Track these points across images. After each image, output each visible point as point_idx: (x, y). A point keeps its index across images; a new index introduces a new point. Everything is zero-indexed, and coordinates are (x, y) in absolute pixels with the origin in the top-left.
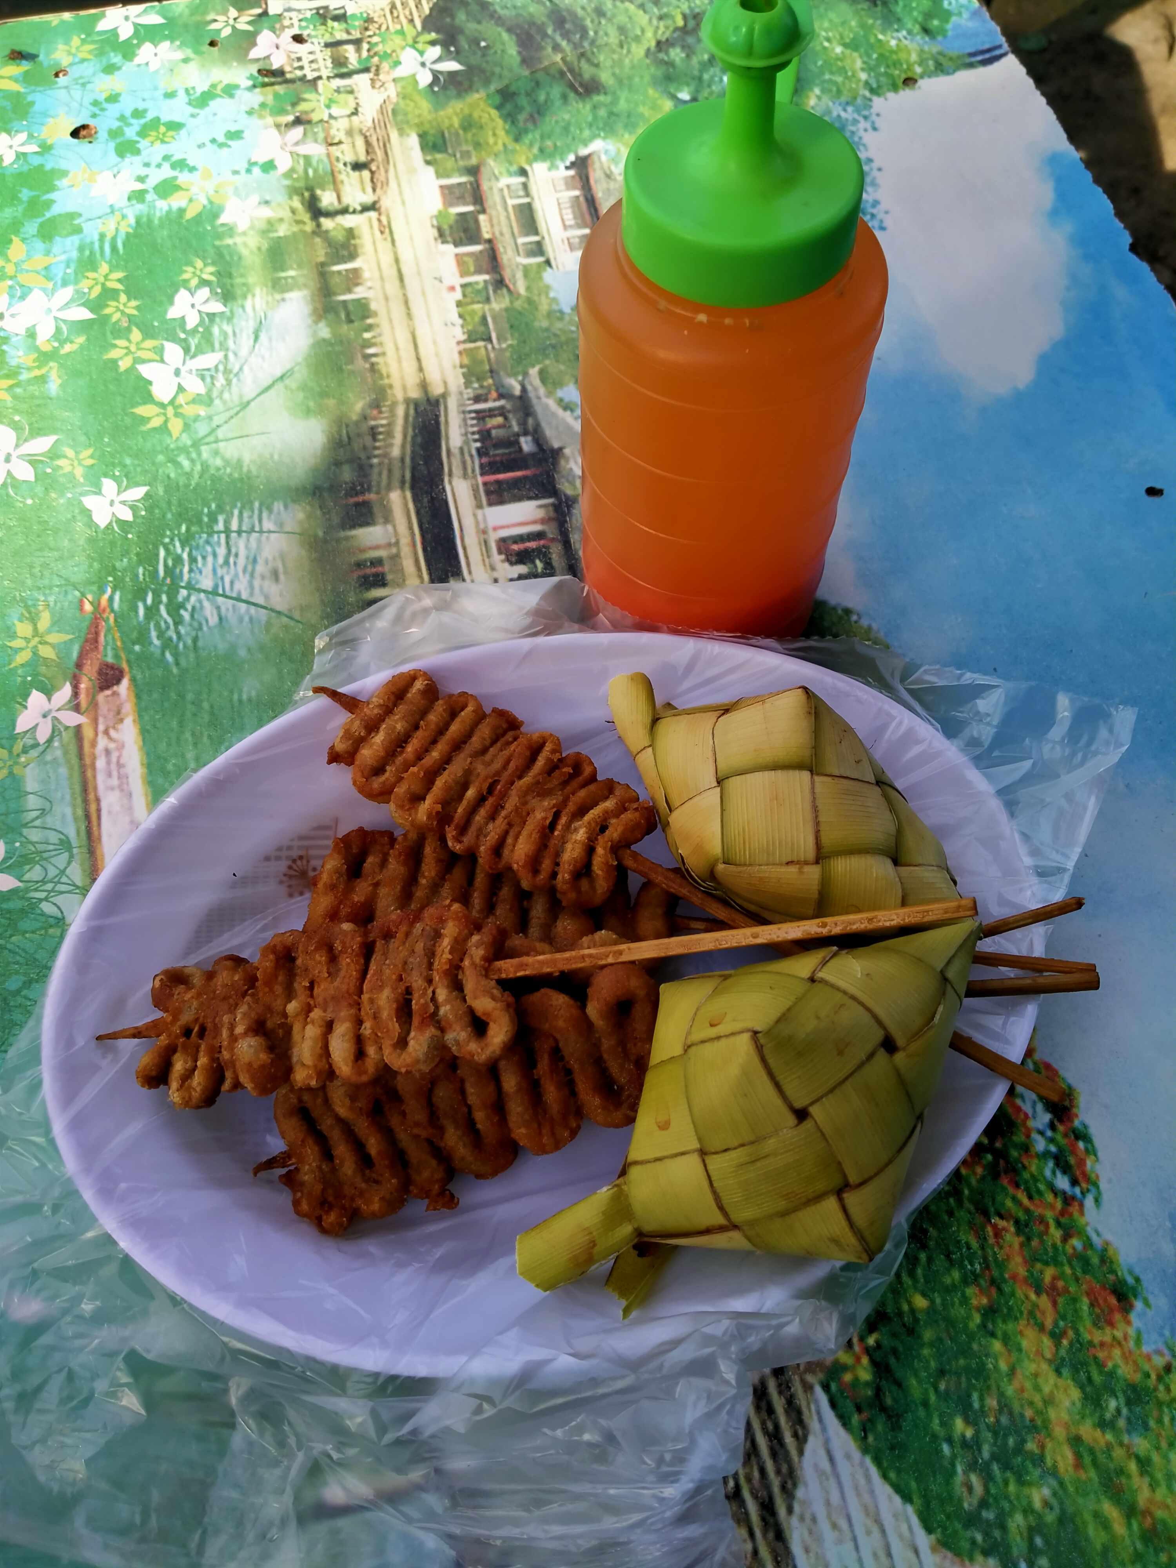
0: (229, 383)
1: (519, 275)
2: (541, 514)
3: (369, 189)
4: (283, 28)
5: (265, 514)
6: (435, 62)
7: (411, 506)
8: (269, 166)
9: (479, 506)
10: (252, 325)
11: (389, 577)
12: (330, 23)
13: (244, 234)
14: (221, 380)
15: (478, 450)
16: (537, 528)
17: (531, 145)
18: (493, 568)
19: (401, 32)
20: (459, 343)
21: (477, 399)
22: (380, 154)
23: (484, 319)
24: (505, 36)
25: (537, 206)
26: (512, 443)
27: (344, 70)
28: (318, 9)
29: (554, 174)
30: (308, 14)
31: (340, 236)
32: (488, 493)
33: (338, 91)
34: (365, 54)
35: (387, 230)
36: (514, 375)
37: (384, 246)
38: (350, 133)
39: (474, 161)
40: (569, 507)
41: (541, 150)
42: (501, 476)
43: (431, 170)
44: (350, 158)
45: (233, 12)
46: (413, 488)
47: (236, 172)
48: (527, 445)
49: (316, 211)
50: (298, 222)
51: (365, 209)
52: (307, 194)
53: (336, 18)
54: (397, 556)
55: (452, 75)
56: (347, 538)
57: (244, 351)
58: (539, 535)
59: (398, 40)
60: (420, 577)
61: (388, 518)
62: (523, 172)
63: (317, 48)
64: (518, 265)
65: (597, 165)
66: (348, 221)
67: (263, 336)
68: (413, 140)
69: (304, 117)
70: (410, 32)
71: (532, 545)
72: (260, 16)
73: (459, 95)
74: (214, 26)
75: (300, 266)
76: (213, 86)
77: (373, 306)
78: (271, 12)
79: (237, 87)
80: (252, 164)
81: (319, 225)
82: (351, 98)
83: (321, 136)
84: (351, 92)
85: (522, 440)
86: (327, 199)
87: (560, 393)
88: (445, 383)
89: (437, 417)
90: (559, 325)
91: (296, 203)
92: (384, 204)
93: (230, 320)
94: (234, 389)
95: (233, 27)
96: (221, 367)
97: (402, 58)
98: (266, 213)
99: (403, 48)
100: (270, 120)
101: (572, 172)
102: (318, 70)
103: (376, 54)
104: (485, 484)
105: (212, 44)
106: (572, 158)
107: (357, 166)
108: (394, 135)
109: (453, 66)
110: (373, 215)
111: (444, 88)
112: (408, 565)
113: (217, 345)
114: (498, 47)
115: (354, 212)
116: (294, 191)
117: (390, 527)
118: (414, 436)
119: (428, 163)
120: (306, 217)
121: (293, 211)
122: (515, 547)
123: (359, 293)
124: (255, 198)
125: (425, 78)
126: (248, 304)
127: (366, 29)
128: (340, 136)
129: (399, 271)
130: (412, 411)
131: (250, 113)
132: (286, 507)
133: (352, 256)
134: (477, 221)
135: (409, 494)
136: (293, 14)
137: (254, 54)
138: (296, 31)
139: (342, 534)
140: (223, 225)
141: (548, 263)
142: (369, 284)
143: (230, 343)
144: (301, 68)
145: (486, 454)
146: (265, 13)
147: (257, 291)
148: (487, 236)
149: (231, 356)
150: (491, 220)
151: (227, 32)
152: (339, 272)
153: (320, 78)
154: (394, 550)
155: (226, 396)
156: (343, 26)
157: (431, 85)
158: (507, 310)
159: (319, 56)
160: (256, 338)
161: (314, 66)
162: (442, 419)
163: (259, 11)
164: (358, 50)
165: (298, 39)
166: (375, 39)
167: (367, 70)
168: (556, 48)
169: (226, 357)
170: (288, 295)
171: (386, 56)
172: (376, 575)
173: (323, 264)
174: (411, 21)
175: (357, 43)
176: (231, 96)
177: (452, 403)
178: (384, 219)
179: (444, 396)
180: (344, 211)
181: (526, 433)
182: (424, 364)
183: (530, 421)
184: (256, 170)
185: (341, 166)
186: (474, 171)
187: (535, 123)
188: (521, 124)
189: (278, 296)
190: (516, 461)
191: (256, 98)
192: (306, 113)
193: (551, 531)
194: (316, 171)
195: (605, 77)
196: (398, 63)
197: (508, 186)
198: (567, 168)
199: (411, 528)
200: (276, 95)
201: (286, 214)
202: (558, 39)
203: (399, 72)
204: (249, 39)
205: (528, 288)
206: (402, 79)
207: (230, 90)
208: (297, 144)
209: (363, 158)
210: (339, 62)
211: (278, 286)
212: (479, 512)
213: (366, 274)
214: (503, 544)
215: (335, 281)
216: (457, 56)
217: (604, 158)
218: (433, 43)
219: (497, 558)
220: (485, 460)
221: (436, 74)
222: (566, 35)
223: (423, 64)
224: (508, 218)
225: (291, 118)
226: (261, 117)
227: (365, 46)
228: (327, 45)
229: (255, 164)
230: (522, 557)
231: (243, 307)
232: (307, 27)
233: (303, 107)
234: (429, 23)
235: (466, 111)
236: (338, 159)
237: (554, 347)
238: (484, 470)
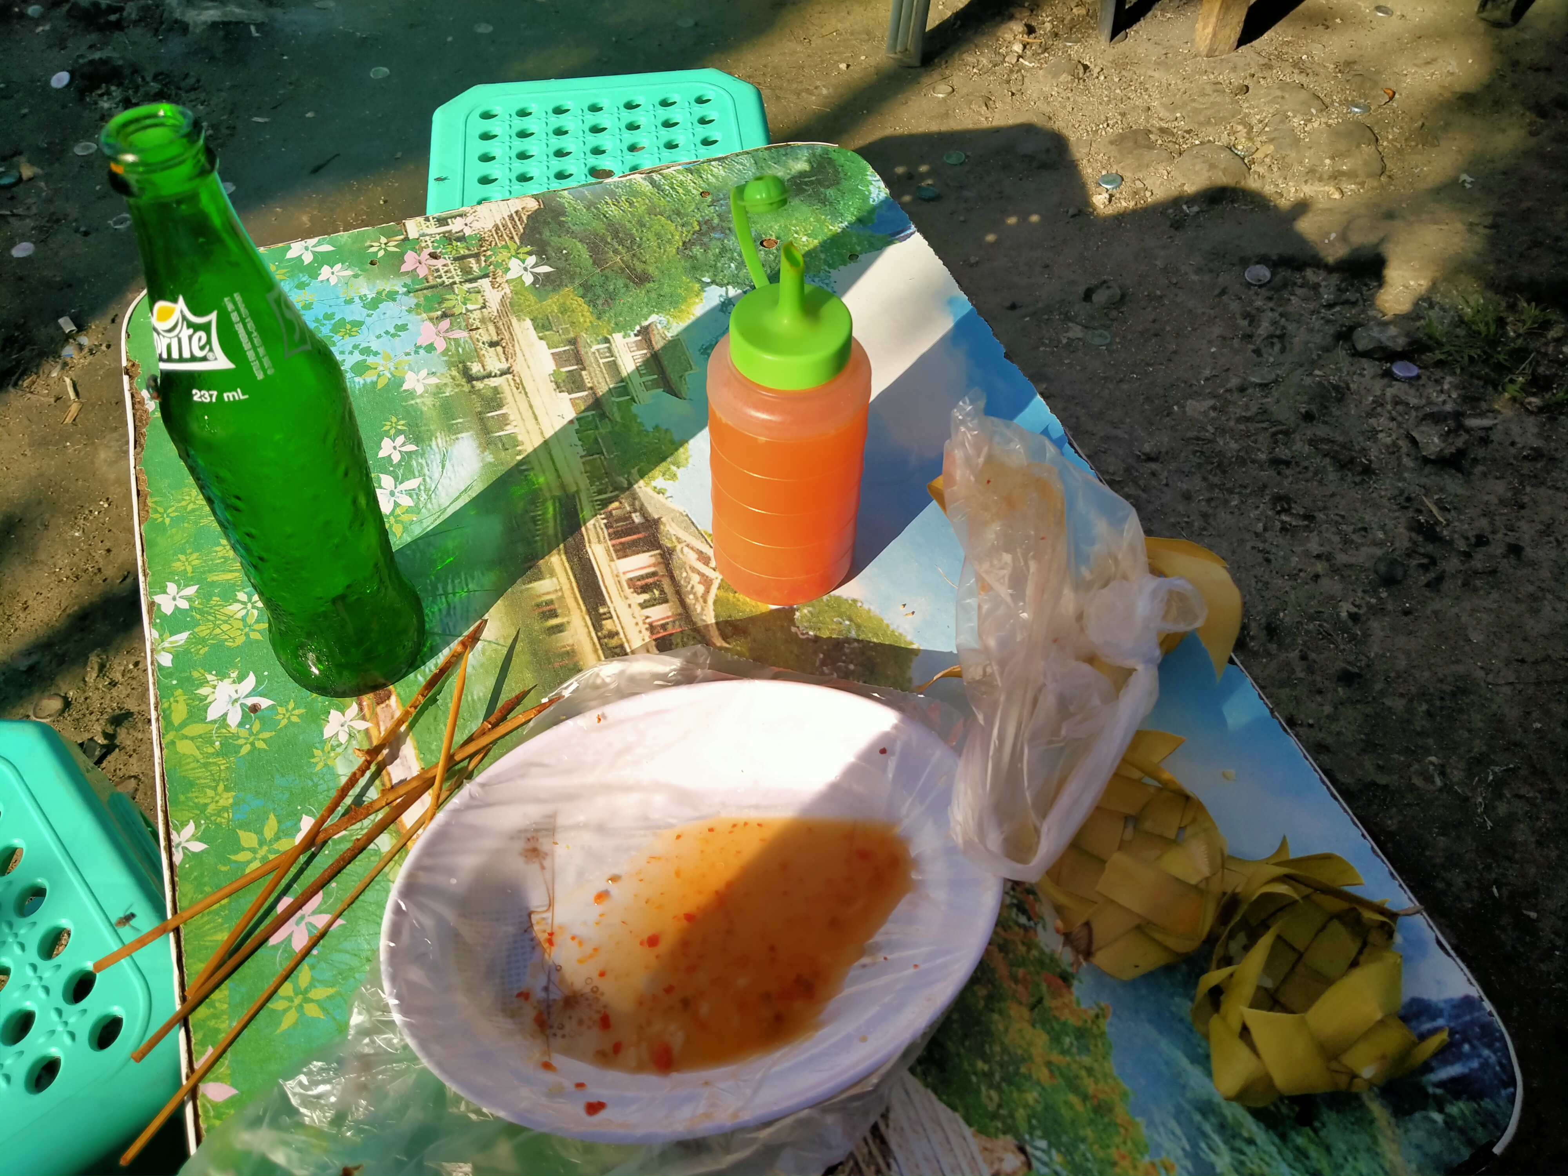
0: (430, 497)
1: (615, 409)
2: (652, 560)
3: (504, 360)
4: (422, 249)
5: (469, 580)
6: (533, 267)
7: (567, 564)
8: (430, 348)
9: (612, 560)
10: (438, 457)
11: (559, 611)
12: (454, 243)
13: (421, 396)
14: (424, 496)
15: (605, 525)
16: (652, 569)
17: (609, 322)
18: (627, 598)
19: (506, 247)
20: (581, 457)
21: (600, 492)
22: (507, 335)
23: (596, 439)
24: (579, 245)
25: (619, 362)
26: (627, 517)
27: (471, 277)
28: (444, 233)
29: (628, 340)
30: (438, 237)
31: (489, 394)
32: (616, 551)
33: (469, 292)
34: (483, 264)
35: (520, 386)
36: (622, 475)
37: (520, 397)
38: (483, 321)
39: (572, 335)
40: (670, 554)
41: (616, 324)
42: (623, 540)
43: (543, 343)
44: (486, 338)
45: (383, 240)
46: (566, 553)
47: (408, 354)
48: (637, 518)
49: (470, 378)
50: (458, 385)
51: (503, 373)
52: (460, 365)
53: (458, 239)
54: (563, 597)
55: (547, 275)
56: (527, 589)
57: (436, 475)
58: (654, 574)
59: (505, 253)
60: (580, 608)
61: (552, 574)
62: (607, 341)
63: (449, 262)
64: (613, 402)
65: (655, 332)
66: (493, 382)
67: (447, 464)
68: (528, 323)
69: (448, 312)
70: (513, 247)
71: (650, 580)
72: (403, 240)
73: (554, 290)
74: (372, 250)
75: (464, 416)
76: (379, 293)
77: (520, 438)
78: (411, 237)
79: (397, 293)
80: (418, 348)
81: (473, 387)
82: (479, 296)
83: (464, 324)
84: (479, 292)
85: (633, 515)
86: (475, 368)
87: (653, 484)
88: (577, 484)
89: (575, 506)
90: (646, 440)
91: (454, 373)
92: (516, 368)
93: (423, 455)
94: (434, 501)
95: (385, 250)
96: (422, 487)
97: (510, 266)
98: (434, 381)
99: (510, 258)
100: (424, 316)
101: (639, 338)
102: (452, 277)
103: (491, 264)
104: (613, 546)
105: (372, 263)
106: (638, 328)
107: (493, 344)
108: (514, 320)
109: (546, 269)
110: (509, 376)
111: (543, 285)
112: (570, 602)
113: (417, 474)
114: (575, 253)
115: (495, 376)
116: (450, 365)
117: (554, 579)
118: (562, 520)
119: (541, 338)
120: (463, 382)
121: (453, 378)
122: (639, 583)
123: (509, 430)
124: (424, 373)
125: (528, 279)
126: (434, 443)
127: (481, 246)
128: (477, 323)
129: (534, 413)
130: (557, 504)
131: (409, 311)
132: (483, 574)
133: (500, 406)
134: (581, 375)
135: (564, 557)
136: (427, 238)
137: (404, 268)
138: (431, 250)
139: (524, 587)
140: (405, 391)
141: (633, 399)
142: (514, 423)
143: (426, 470)
144: (440, 277)
145: (612, 527)
146: (407, 239)
147: (438, 434)
148: (589, 385)
149: (428, 479)
150: (590, 374)
151: (381, 253)
152: (493, 417)
153: (454, 283)
154: (560, 594)
155: (429, 506)
156: (464, 245)
157: (534, 283)
158: (610, 432)
159: (451, 267)
160: (443, 467)
161: (449, 275)
162: (579, 507)
163: (402, 237)
164: (478, 261)
165: (434, 256)
166: (489, 253)
167: (486, 276)
168: (616, 252)
169: (424, 480)
170: (459, 436)
171: (498, 265)
172: (551, 611)
173: (480, 413)
174: (512, 238)
175: (476, 256)
176: (394, 300)
177: (584, 496)
178: (517, 378)
179: (578, 492)
180: (489, 376)
181: (635, 511)
182: (561, 473)
183: (637, 503)
184: (422, 351)
185: (481, 344)
186: (573, 342)
187: (609, 305)
188: (600, 307)
189: (453, 437)
190: (632, 529)
191: (412, 300)
192: (449, 308)
193: (661, 571)
194: (463, 349)
195: (651, 270)
196: (508, 269)
197: (598, 350)
198: (636, 335)
199: (569, 579)
200: (426, 298)
201: (449, 380)
202: (617, 246)
203: (510, 275)
204: (399, 258)
205: (622, 418)
206: (513, 280)
207: (392, 296)
208: (447, 331)
209: (495, 338)
210: (466, 271)
211: (452, 430)
212: (612, 564)
213: (511, 418)
214: (631, 582)
215: (490, 424)
216: (548, 261)
217: (659, 326)
218: (530, 253)
219: (629, 591)
220: (611, 530)
221: (535, 275)
222: (621, 243)
223: (525, 269)
224: (601, 371)
225: (439, 313)
226: (418, 314)
227: (483, 258)
228: (455, 259)
229: (420, 347)
230: (645, 589)
231: (430, 446)
232: (438, 247)
233: (447, 304)
234: (524, 239)
235: (561, 301)
236: (478, 340)
237: (645, 454)
238: (612, 536)
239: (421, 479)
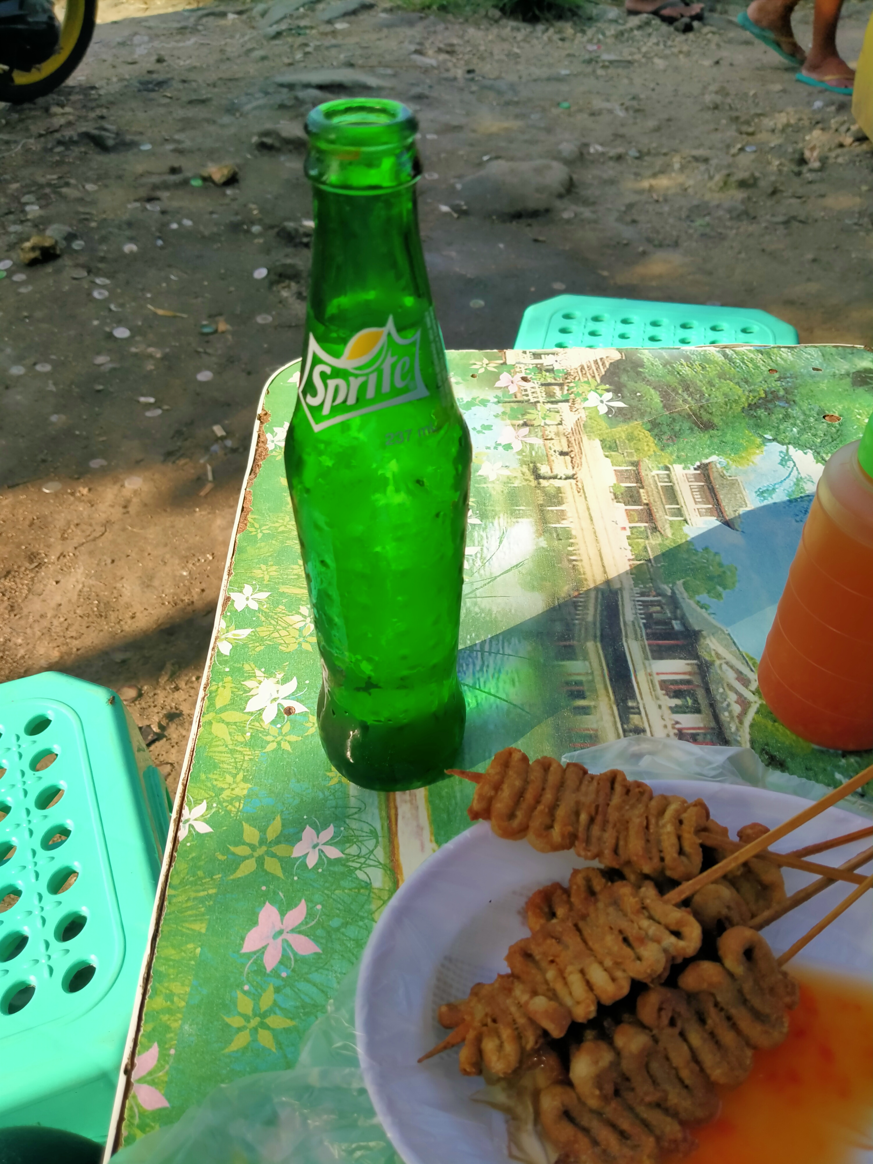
0: (485, 566)
1: (667, 526)
2: (688, 669)
3: (570, 467)
4: (516, 372)
5: (506, 644)
6: (608, 401)
7: (601, 652)
8: (508, 447)
9: (647, 658)
10: (498, 534)
11: (588, 693)
12: (544, 373)
13: (493, 482)
14: (479, 564)
15: (644, 624)
16: (687, 677)
17: (671, 454)
18: (657, 698)
19: (588, 382)
20: (629, 560)
21: (642, 594)
22: (576, 449)
23: (645, 548)
24: (653, 391)
25: (677, 488)
26: (667, 623)
27: (553, 399)
28: (537, 364)
29: (687, 471)
30: (531, 367)
31: (552, 491)
32: (652, 651)
33: (549, 410)
34: (565, 392)
35: (581, 490)
36: (667, 583)
37: (580, 500)
38: (557, 434)
39: (635, 459)
40: (707, 667)
41: (678, 457)
42: (660, 642)
43: (608, 460)
44: (558, 448)
45: (486, 361)
46: (602, 641)
47: (488, 448)
48: (677, 625)
49: (537, 475)
50: (526, 480)
51: (567, 478)
52: (531, 465)
53: (547, 371)
54: (593, 681)
55: (620, 409)
56: (560, 666)
57: (493, 549)
58: (688, 682)
59: (586, 386)
60: (609, 696)
61: (586, 658)
62: (667, 468)
63: (537, 386)
64: (666, 520)
65: (714, 470)
66: (556, 483)
67: (505, 541)
68: (597, 443)
69: (529, 423)
70: (593, 383)
71: (684, 687)
72: (502, 364)
73: (624, 421)
74: (474, 367)
75: (528, 505)
76: (474, 399)
77: (574, 532)
78: (508, 363)
79: (488, 401)
80: (497, 445)
81: (539, 483)
82: (558, 415)
83: (540, 434)
84: (558, 412)
85: (674, 622)
86: (544, 470)
87: (697, 598)
88: (621, 582)
89: (617, 601)
90: (695, 558)
91: (525, 469)
92: (579, 476)
93: (484, 529)
94: (488, 570)
95: (486, 369)
96: (479, 557)
97: (588, 397)
98: (506, 472)
99: (589, 391)
100: (508, 422)
101: (698, 472)
102: (537, 397)
103: (572, 393)
104: (650, 645)
105: (473, 376)
106: (698, 463)
107: (562, 453)
108: (585, 438)
109: (621, 404)
110: (573, 481)
111: (615, 416)
112: (600, 687)
113: (476, 543)
114: (648, 397)
115: (561, 479)
116: (523, 463)
117: (587, 663)
118: (602, 611)
119: (607, 456)
120: (532, 478)
121: (523, 474)
122: (672, 687)
123: (565, 524)
124: (499, 464)
125: (603, 409)
126: (496, 522)
127: (566, 378)
128: (552, 435)
129: (590, 514)
130: (600, 596)
131: (496, 416)
132: (520, 642)
133: (560, 503)
134: (638, 492)
135: (599, 645)
136: (522, 366)
137: (498, 384)
138: (524, 375)
139: (556, 663)
140: (480, 476)
141: (686, 521)
142: (571, 520)
143: (485, 543)
144: (527, 395)
145: (650, 628)
146: (505, 363)
147: (501, 515)
148: (645, 502)
149: (485, 550)
150: (647, 492)
151: (482, 371)
152: (552, 511)
153: (538, 402)
154: (590, 678)
155: (483, 573)
156: (553, 375)
157: (607, 413)
158: (660, 544)
159: (538, 390)
160: (501, 542)
161: (535, 395)
162: (620, 603)
163: (501, 362)
164: (562, 389)
165: (524, 379)
166: (572, 385)
167: (567, 401)
168: (685, 401)
169: (482, 551)
170: (519, 520)
171: (578, 394)
172: (579, 691)
173: (542, 505)
174: (594, 377)
175: (561, 385)
176: (485, 406)
177: (626, 595)
178: (579, 484)
179: (621, 589)
180: (555, 477)
181: (676, 619)
182: (607, 570)
183: (679, 612)
184: (500, 448)
185: (552, 452)
186: (636, 464)
187: (673, 441)
188: (664, 441)
189: (515, 520)
190: (670, 634)
191: (500, 409)
192: (530, 420)
193: (697, 680)
194: (536, 453)
195: (717, 420)
196: (586, 399)
197: (658, 475)
198: (695, 469)
199: (601, 665)
200: (512, 409)
201: (519, 475)
202: (686, 397)
203: (587, 404)
204: (496, 376)
205: (673, 534)
206: (589, 408)
207: (484, 403)
208: (525, 436)
209: (566, 449)
210: (550, 395)
211: (514, 514)
212: (647, 662)
213: (569, 514)
214: (664, 685)
215: (549, 516)
216: (623, 399)
217: (718, 466)
218: (608, 391)
219: (660, 693)
220: (649, 631)
221: (610, 409)
222: (691, 395)
223: (602, 402)
224: (658, 493)
225: (521, 422)
226: (503, 419)
227: (566, 388)
228: (542, 385)
229: (500, 444)
230: (677, 694)
231: (492, 523)
232: (530, 374)
233: (528, 417)
234: (604, 379)
235: (630, 431)
236: (550, 448)
237: (692, 570)
238: (649, 637)
239: (479, 548)
